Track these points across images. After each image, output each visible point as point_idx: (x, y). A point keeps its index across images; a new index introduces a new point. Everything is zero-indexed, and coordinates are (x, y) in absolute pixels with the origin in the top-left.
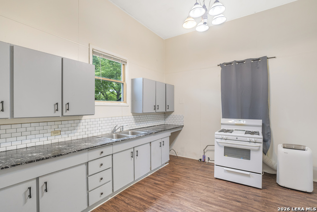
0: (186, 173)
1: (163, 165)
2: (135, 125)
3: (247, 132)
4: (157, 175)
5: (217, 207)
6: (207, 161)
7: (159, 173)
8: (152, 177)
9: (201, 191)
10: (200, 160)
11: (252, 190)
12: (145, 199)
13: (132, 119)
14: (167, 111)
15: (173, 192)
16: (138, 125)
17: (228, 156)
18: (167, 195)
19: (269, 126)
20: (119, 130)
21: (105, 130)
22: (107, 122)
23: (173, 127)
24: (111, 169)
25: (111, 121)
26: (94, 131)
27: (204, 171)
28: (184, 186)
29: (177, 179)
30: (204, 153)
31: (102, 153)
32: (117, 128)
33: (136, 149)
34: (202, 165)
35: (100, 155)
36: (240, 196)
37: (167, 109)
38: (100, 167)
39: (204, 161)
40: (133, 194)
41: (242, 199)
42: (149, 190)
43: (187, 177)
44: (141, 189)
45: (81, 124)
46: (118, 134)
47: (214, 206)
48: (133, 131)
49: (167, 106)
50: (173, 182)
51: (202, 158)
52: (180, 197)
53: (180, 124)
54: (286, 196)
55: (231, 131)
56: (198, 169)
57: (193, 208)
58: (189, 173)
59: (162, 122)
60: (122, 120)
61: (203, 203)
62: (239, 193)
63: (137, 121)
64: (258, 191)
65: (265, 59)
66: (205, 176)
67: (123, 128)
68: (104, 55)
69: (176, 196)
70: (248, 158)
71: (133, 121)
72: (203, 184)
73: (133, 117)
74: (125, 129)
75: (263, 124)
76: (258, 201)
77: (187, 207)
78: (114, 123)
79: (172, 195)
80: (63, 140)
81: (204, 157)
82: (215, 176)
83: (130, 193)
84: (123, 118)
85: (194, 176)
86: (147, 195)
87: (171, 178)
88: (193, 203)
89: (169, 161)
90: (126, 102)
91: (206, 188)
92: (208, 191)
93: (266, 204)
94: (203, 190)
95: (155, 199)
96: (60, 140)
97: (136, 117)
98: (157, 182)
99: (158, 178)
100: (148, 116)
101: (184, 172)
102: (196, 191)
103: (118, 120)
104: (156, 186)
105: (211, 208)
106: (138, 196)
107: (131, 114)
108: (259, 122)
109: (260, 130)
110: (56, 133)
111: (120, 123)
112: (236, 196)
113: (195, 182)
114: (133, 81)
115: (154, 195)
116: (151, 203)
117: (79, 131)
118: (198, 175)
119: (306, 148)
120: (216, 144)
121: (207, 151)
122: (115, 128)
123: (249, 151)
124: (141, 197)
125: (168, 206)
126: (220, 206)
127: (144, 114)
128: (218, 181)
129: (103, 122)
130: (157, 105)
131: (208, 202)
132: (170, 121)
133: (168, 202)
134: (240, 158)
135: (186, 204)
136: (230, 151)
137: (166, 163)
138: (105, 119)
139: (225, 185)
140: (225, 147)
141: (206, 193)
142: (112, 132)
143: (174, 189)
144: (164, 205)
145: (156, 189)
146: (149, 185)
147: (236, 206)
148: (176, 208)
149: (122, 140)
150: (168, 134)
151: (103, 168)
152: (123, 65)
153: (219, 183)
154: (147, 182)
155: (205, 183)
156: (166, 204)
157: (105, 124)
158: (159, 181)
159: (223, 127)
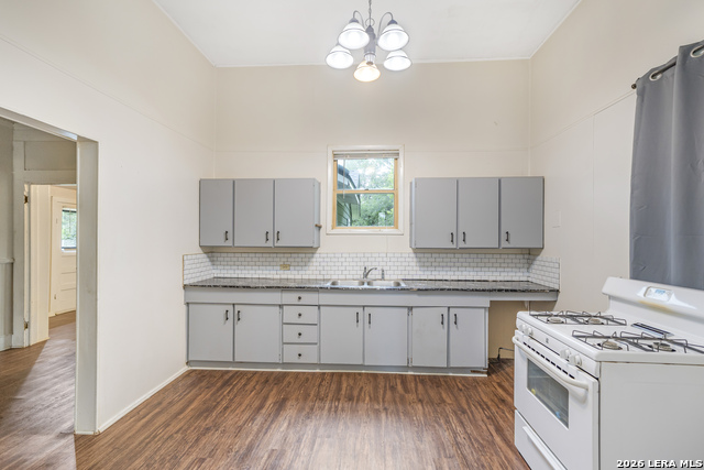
1: (462, 370)
4: (423, 379)
7: (432, 379)
8: (409, 378)
13: (410, 260)
14: (504, 246)
16: (428, 273)
26: (332, 272)
31: (300, 298)
33: (368, 310)
37: (503, 242)
45: (314, 260)
49: (502, 234)
53: (552, 285)
59: (513, 275)
60: (385, 259)
67: (384, 275)
73: (413, 255)
80: (292, 277)
84: (389, 255)
90: (397, 227)
96: (290, 277)
97: (421, 255)
103: (378, 259)
107: (410, 250)
110: (285, 267)
117: (311, 268)
123: (565, 392)
130: (461, 231)
137: (475, 372)
140: (530, 363)
152: (396, 159)
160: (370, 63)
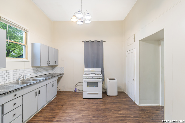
0: (68, 99)
1: (54, 97)
2: (34, 75)
3: (96, 74)
4: (51, 104)
5: (87, 111)
6: (77, 91)
7: (52, 103)
8: (48, 106)
9: (78, 106)
10: (74, 91)
11: (99, 100)
12: (48, 119)
13: (31, 70)
14: (55, 65)
15: (64, 111)
16: (36, 74)
17: (89, 86)
18: (61, 113)
19: (103, 71)
20: (22, 79)
21: (11, 79)
22: (13, 73)
23: (59, 74)
24: (22, 106)
25: (16, 72)
26: (1, 81)
27: (76, 96)
28: (69, 106)
29: (64, 103)
30: (76, 87)
31: (15, 95)
32: (21, 77)
33: (38, 90)
34: (75, 93)
35: (14, 97)
36: (95, 103)
37: (55, 64)
38: (14, 106)
39: (76, 92)
40: (38, 119)
41: (96, 105)
42: (48, 114)
43: (69, 101)
44: (43, 115)
46: (23, 81)
47: (86, 111)
48: (33, 78)
49: (55, 62)
50: (62, 105)
51: (75, 90)
52: (68, 112)
53: (62, 72)
54: (110, 99)
55: (89, 74)
56: (74, 96)
57: (76, 115)
58: (70, 99)
59: (50, 72)
60: (24, 71)
61: (81, 111)
62: (94, 103)
63: (35, 72)
64: (101, 100)
65: (102, 42)
66: (78, 98)
67: (25, 77)
68: (10, 23)
69: (66, 112)
70: (97, 86)
71: (32, 72)
72: (78, 103)
73: (32, 69)
74: (27, 78)
75: (102, 70)
76: (102, 104)
77: (73, 116)
78: (19, 74)
79: (63, 112)
81: (76, 89)
82: (83, 98)
83: (35, 119)
84: (26, 69)
85: (73, 100)
86: (48, 117)
87: (60, 104)
88: (76, 113)
89: (57, 95)
90: (27, 59)
91: (80, 104)
92: (81, 105)
93: (105, 104)
94: (79, 105)
95: (54, 117)
97: (34, 69)
98: (53, 108)
99: (52, 106)
100: (42, 68)
101: (67, 99)
102: (76, 107)
103: (22, 72)
104: (53, 110)
105: (84, 112)
106: (42, 119)
107: (31, 67)
108: (100, 69)
109: (100, 73)
111: (23, 73)
112: (94, 104)
113: (74, 103)
114: (33, 45)
115: (53, 116)
116: (52, 120)
118: (74, 99)
119: (116, 79)
120: (83, 82)
121: (77, 86)
122: (20, 77)
123: (97, 82)
124: (44, 119)
125: (63, 118)
126: (88, 110)
127: (41, 67)
128: (85, 99)
129: (9, 73)
130: (49, 61)
131: (83, 110)
132: (55, 71)
133: (62, 116)
134: (94, 86)
135: (72, 114)
136: (90, 84)
137: (55, 96)
138: (11, 71)
139: (88, 101)
140: (88, 82)
141: (81, 107)
142: (17, 80)
143: (64, 109)
144: (60, 119)
145: (53, 112)
146: (47, 111)
147: (94, 108)
148: (68, 118)
149: (30, 85)
150: (56, 78)
151: (16, 106)
152: (26, 33)
153: (85, 100)
154: (46, 110)
155: (79, 102)
156: (61, 118)
157: (11, 75)
158: (53, 107)
159: (86, 73)
160: (82, 21)
